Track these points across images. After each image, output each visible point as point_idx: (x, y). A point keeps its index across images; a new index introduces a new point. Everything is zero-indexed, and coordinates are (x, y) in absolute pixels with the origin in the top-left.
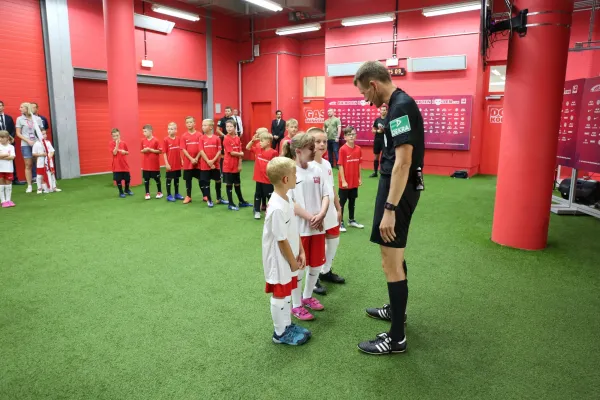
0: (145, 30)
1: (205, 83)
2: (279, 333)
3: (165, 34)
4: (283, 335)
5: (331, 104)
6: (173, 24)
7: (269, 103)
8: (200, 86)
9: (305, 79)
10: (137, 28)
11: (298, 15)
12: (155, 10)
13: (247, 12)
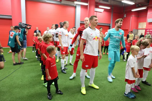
0: (97, 12)
1: (110, 24)
2: (126, 93)
3: (101, 12)
4: (128, 94)
5: (147, 30)
6: (103, 10)
7: (127, 30)
8: (109, 25)
9: (139, 23)
10: (95, 11)
11: (139, 5)
12: (100, 7)
13: (124, 6)
